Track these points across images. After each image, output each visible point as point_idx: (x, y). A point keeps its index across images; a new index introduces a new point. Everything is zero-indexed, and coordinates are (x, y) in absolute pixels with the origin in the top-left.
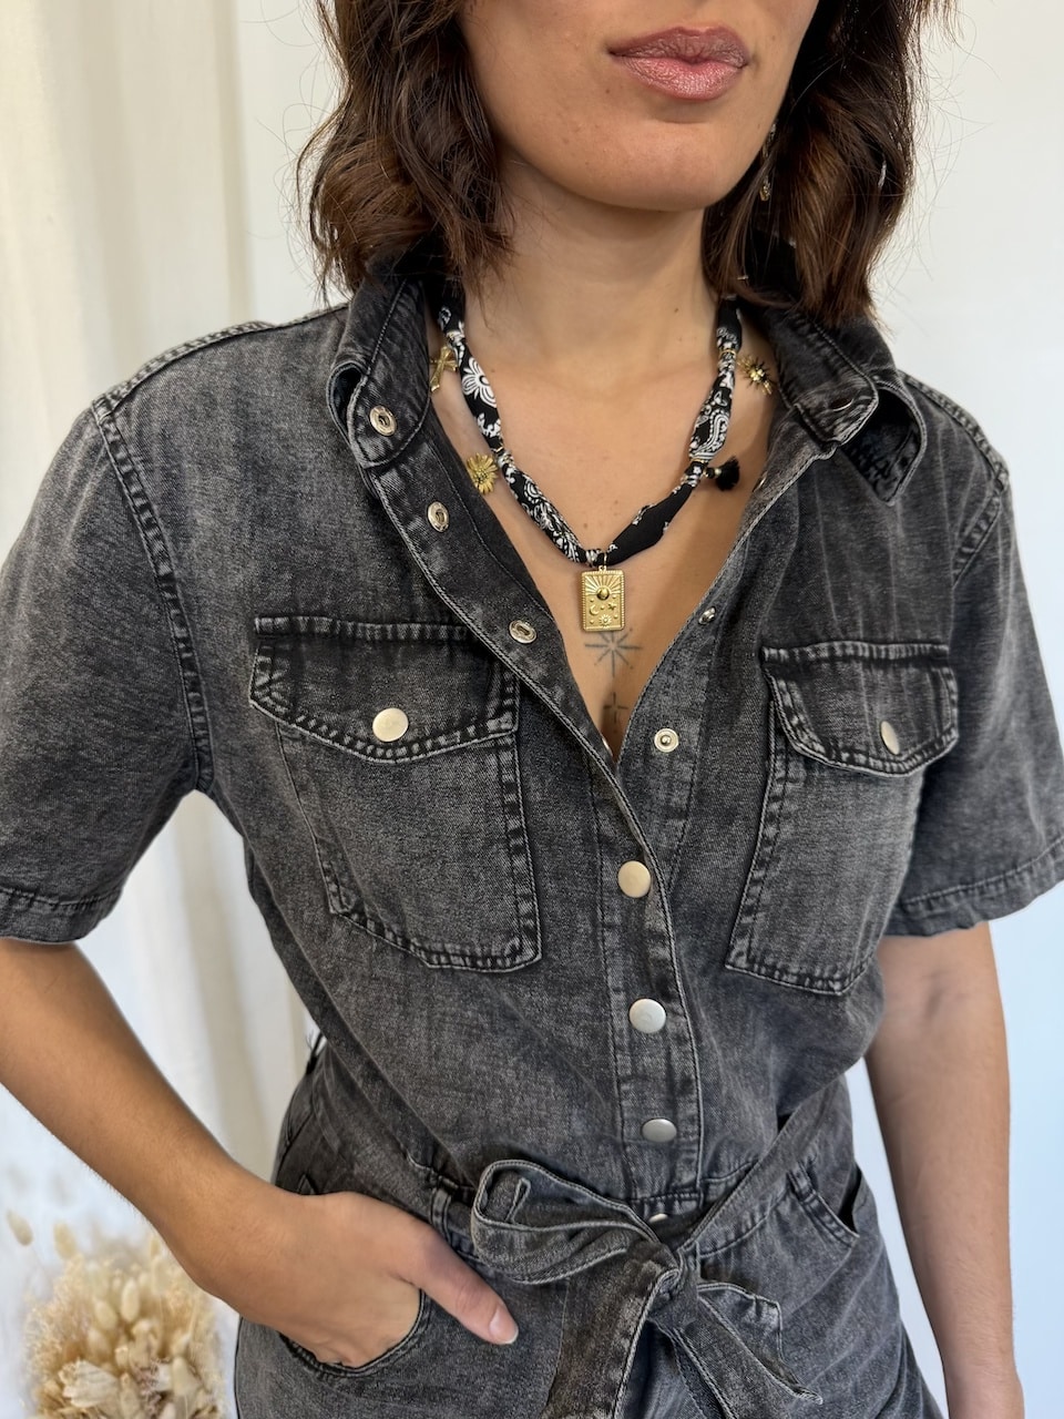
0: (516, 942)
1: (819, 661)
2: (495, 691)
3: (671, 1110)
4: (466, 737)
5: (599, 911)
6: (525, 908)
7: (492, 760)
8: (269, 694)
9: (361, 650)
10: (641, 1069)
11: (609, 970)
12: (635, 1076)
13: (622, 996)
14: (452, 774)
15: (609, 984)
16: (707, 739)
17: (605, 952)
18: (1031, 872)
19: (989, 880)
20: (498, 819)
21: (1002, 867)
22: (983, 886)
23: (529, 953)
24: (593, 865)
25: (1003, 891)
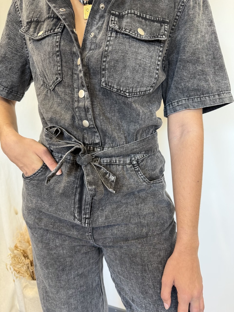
0: (57, 76)
1: (125, 14)
2: (59, 25)
4: (51, 32)
5: (74, 70)
6: (59, 68)
7: (55, 37)
8: (23, 30)
10: (79, 105)
11: (75, 83)
12: (78, 107)
13: (77, 90)
15: (75, 87)
17: (74, 79)
18: (209, 98)
19: (195, 97)
20: (55, 49)
21: (199, 94)
22: (193, 98)
23: (59, 78)
24: (73, 60)
25: (199, 100)
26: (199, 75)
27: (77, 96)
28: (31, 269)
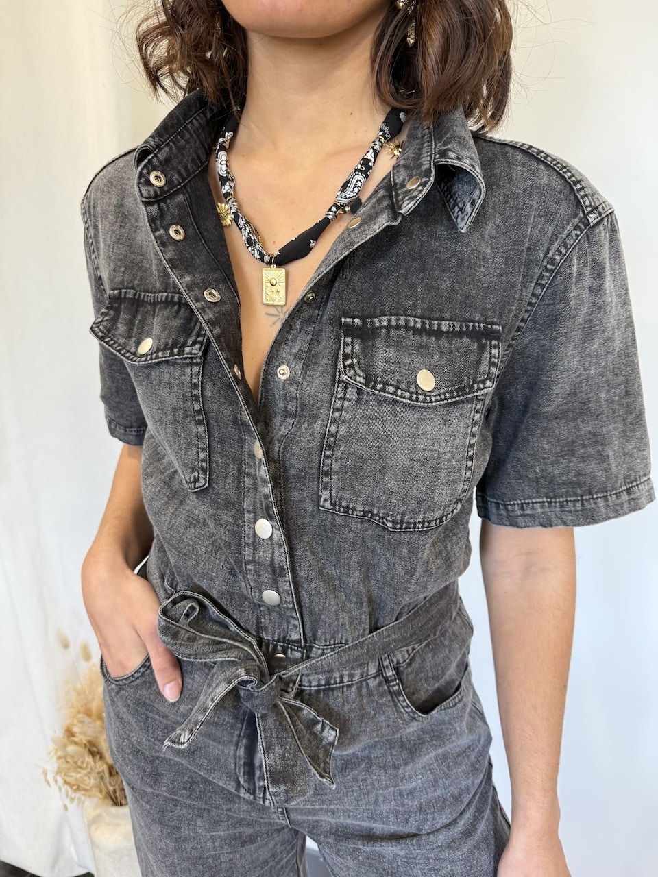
0: (196, 474)
1: (381, 327)
2: (195, 332)
3: (275, 586)
4: (172, 354)
5: (243, 465)
6: (202, 455)
7: (188, 370)
8: (98, 327)
9: (145, 307)
10: (257, 558)
11: (245, 499)
12: (253, 562)
13: (251, 515)
14: (168, 376)
15: (245, 507)
16: (306, 373)
17: (244, 488)
18: (606, 500)
19: (569, 499)
20: (189, 403)
21: (579, 491)
22: (563, 502)
23: (202, 482)
24: (240, 438)
25: (579, 509)
26: (584, 446)
27: (252, 533)
28: (110, 783)
